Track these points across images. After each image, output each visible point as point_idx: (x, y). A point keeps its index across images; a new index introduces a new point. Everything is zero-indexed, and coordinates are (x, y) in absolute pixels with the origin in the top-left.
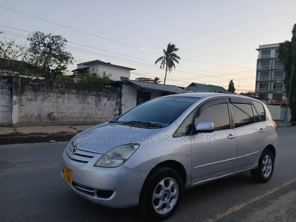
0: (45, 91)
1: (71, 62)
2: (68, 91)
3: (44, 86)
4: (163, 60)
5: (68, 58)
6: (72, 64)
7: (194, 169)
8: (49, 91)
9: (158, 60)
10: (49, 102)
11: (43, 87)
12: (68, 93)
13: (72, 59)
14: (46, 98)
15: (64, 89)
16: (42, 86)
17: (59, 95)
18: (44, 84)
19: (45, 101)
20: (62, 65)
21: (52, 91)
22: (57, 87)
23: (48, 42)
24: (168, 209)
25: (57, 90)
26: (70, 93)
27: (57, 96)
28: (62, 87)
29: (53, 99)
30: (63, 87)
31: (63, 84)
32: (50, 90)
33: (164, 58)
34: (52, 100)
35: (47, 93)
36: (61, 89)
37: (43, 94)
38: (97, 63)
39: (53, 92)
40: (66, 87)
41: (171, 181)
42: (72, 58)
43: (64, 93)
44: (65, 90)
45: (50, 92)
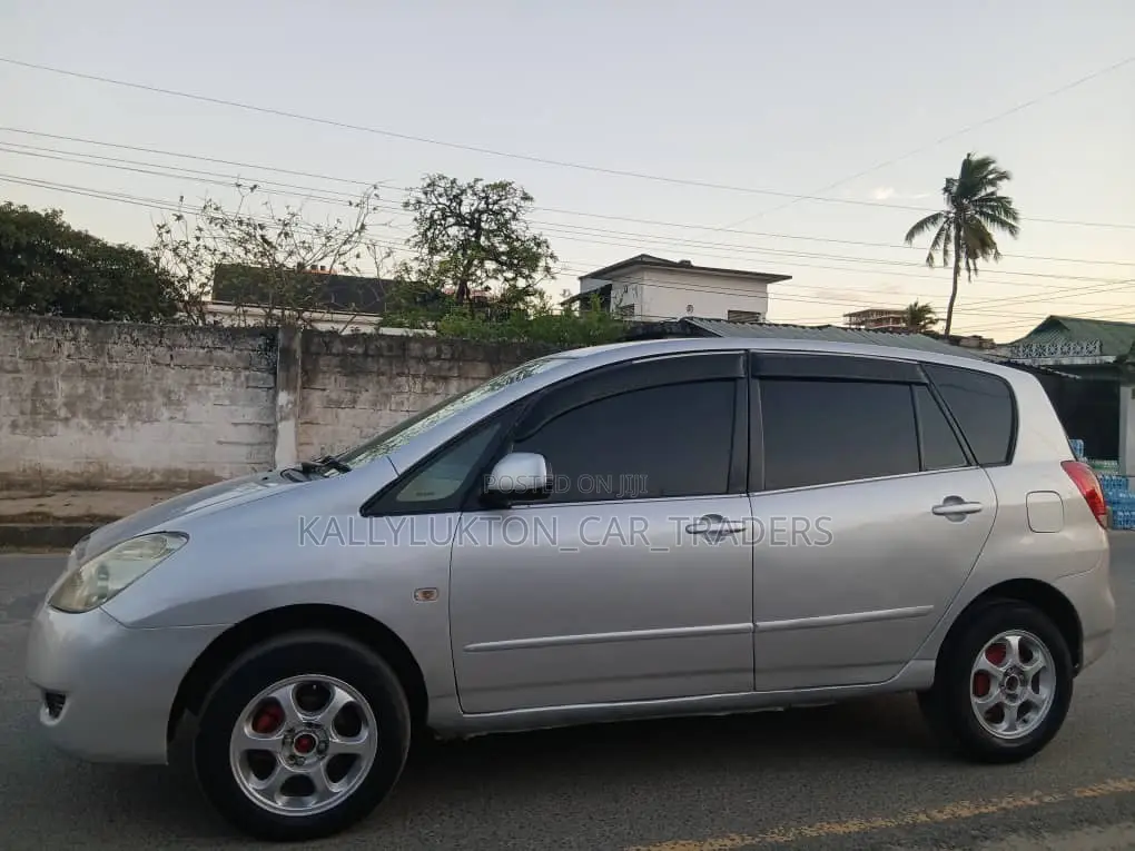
0: (383, 374)
2: (459, 368)
3: (382, 356)
4: (942, 229)
5: (536, 258)
6: (553, 278)
8: (394, 372)
9: (920, 226)
10: (395, 411)
11: (378, 361)
12: (459, 377)
13: (550, 261)
14: (387, 396)
15: (447, 365)
16: (372, 356)
17: (429, 384)
18: (379, 349)
19: (385, 406)
21: (406, 371)
22: (424, 359)
25: (422, 369)
26: (467, 378)
27: (423, 389)
28: (438, 358)
29: (408, 399)
30: (443, 357)
31: (443, 347)
32: (399, 371)
33: (944, 220)
34: (406, 402)
35: (391, 378)
36: (437, 364)
37: (378, 382)
39: (407, 376)
40: (452, 359)
42: (552, 256)
43: (446, 379)
44: (450, 369)
45: (400, 374)
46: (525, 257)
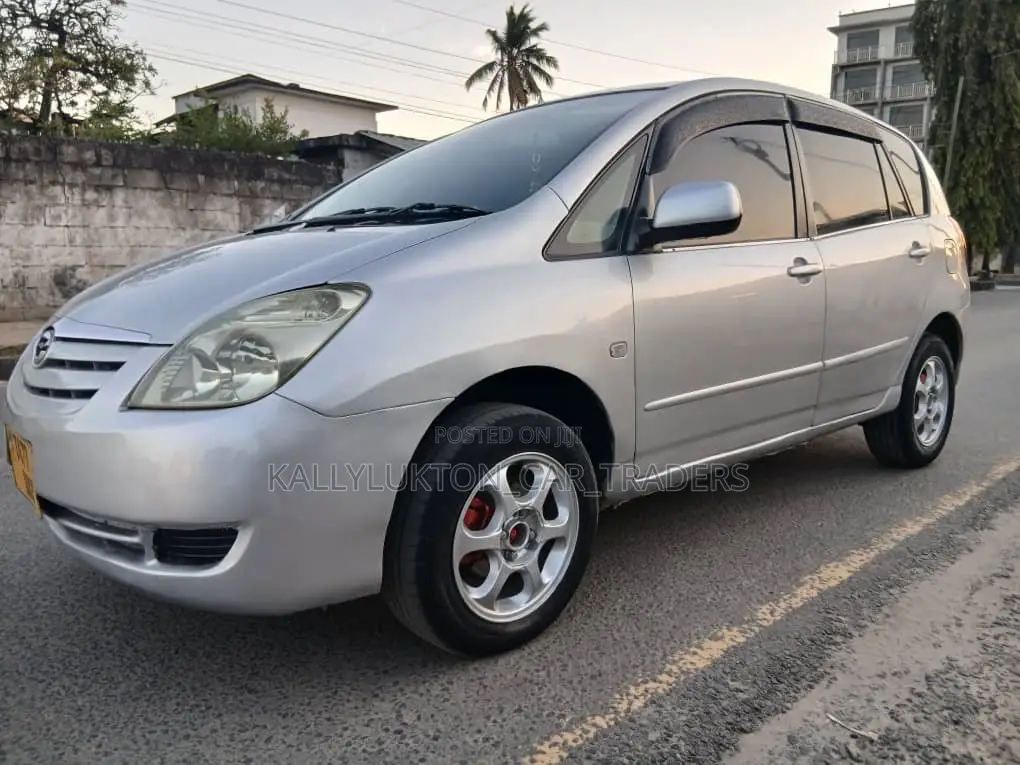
0: (32, 182)
1: (147, 84)
2: (125, 176)
3: (29, 160)
4: (497, 75)
5: (133, 69)
6: (153, 93)
7: (646, 410)
8: (46, 181)
9: (479, 74)
10: (51, 226)
11: (23, 168)
12: (126, 186)
13: (148, 74)
14: (41, 209)
15: (109, 173)
16: (17, 161)
17: (91, 195)
18: (23, 152)
19: (38, 220)
20: (115, 98)
21: (61, 180)
22: (79, 165)
23: (50, 9)
24: (529, 601)
25: (80, 177)
26: (135, 188)
27: (83, 200)
28: (98, 164)
29: (66, 212)
30: (104, 163)
31: (103, 152)
32: (51, 179)
33: (499, 67)
34: (63, 216)
35: (42, 187)
36: (97, 171)
37: (27, 193)
38: (248, 83)
39: (63, 184)
40: (114, 165)
41: (542, 466)
42: (151, 69)
43: (110, 189)
44: (114, 177)
45: (54, 183)
46: (119, 68)
